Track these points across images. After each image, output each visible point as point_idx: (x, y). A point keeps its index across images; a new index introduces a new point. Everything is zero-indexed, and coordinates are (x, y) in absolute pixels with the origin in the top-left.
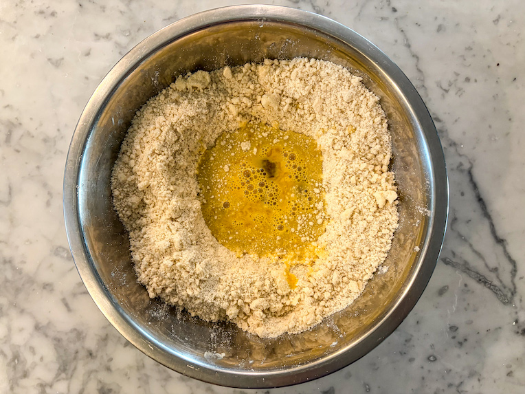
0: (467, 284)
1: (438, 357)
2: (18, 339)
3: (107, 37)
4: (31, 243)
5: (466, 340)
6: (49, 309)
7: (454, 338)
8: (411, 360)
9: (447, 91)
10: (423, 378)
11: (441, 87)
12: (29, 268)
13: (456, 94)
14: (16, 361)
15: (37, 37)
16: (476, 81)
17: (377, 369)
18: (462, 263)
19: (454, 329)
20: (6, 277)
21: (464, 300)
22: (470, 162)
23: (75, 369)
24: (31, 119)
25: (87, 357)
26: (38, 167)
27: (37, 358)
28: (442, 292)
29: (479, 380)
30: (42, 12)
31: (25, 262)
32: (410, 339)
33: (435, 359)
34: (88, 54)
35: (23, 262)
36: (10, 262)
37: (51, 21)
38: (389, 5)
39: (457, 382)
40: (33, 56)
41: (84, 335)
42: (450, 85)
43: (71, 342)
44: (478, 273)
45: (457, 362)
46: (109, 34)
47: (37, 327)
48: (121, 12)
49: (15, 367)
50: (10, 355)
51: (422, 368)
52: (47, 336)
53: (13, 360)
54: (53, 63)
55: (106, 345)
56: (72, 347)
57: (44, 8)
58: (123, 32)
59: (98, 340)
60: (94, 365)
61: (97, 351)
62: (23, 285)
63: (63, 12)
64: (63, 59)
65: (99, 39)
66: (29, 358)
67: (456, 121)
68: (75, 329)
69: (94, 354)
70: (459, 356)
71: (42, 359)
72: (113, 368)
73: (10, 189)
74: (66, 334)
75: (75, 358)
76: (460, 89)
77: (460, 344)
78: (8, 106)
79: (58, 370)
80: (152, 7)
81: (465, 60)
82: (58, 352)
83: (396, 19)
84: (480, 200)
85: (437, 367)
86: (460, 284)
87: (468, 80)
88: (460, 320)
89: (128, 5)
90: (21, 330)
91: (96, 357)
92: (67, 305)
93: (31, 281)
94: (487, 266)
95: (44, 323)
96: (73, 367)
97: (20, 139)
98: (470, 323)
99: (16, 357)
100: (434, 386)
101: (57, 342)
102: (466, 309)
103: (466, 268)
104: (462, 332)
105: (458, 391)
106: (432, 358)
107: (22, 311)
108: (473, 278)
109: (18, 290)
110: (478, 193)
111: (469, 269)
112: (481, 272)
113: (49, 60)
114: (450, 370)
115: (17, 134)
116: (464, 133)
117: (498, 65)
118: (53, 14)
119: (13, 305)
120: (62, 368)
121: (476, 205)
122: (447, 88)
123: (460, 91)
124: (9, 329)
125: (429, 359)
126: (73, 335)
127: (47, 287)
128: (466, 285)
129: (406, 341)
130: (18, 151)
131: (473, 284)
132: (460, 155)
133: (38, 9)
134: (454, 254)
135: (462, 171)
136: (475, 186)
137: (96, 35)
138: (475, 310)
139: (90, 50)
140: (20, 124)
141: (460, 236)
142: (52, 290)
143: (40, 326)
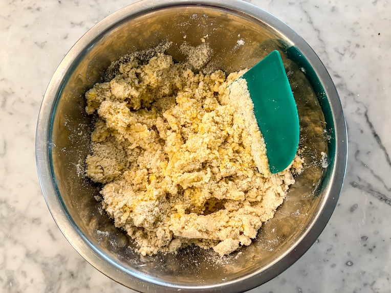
0: (372, 202)
1: (354, 262)
2: (12, 265)
3: (81, 24)
4: (22, 186)
5: (375, 247)
6: (37, 238)
7: (365, 245)
8: (333, 266)
9: (343, 55)
10: (344, 280)
11: (338, 52)
12: (21, 206)
13: (350, 56)
14: (11, 284)
15: (26, 26)
16: (364, 46)
17: (306, 275)
18: (366, 185)
19: (364, 238)
20: (2, 215)
21: (371, 215)
22: (366, 107)
23: (60, 288)
24: (22, 88)
25: (70, 277)
26: (27, 126)
27: (28, 280)
28: (353, 209)
29: (388, 279)
30: (29, 8)
31: (17, 202)
32: (331, 249)
33: (352, 264)
34: (66, 38)
35: (16, 202)
36: (5, 202)
37: (37, 14)
39: (370, 281)
40: (23, 40)
41: (66, 259)
42: (345, 50)
43: (55, 266)
44: (379, 193)
45: (368, 264)
46: (82, 22)
47: (28, 255)
48: (91, 6)
49: (10, 289)
50: (5, 279)
51: (342, 271)
52: (36, 261)
53: (8, 283)
54: (38, 46)
55: (84, 267)
56: (57, 270)
57: (31, 5)
58: (92, 20)
59: (78, 263)
60: (75, 284)
61: (77, 272)
62: (16, 220)
63: (46, 7)
64: (46, 42)
65: (74, 26)
66: (21, 281)
67: (352, 76)
68: (59, 255)
69: (75, 275)
70: (370, 260)
71: (32, 281)
72: (91, 286)
73: (5, 143)
74: (52, 259)
75: (59, 279)
76: (353, 53)
77: (371, 250)
78: (3, 79)
79: (46, 290)
80: (115, 1)
81: (354, 31)
82: (45, 274)
83: (300, 3)
84: (376, 136)
85: (354, 270)
86: (366, 202)
87: (358, 46)
88: (369, 231)
89: (96, 1)
90: (15, 258)
91: (77, 277)
92: (52, 235)
93: (22, 217)
94: (385, 186)
95: (33, 250)
96: (58, 286)
97: (13, 104)
98: (376, 233)
99: (11, 280)
100: (353, 286)
101: (45, 266)
102: (373, 222)
103: (370, 190)
104: (371, 241)
105: (372, 289)
106: (349, 263)
107: (15, 242)
108: (377, 197)
109: (12, 225)
110: (374, 130)
111: (372, 190)
112: (381, 192)
113: (36, 43)
114: (364, 272)
115: (10, 101)
116: (359, 85)
117: (379, 34)
118: (38, 9)
119: (8, 237)
120: (49, 288)
121: (374, 140)
122: (343, 52)
123: (353, 55)
124: (5, 258)
125: (347, 264)
126: (57, 260)
127: (36, 221)
128: (371, 203)
129: (328, 250)
130: (11, 114)
131: (377, 202)
132: (358, 102)
133: (27, 6)
134: (360, 179)
135: (360, 114)
136: (371, 125)
138: (380, 222)
139: (68, 34)
140: (13, 93)
141: (363, 165)
142: (40, 223)
143: (30, 253)
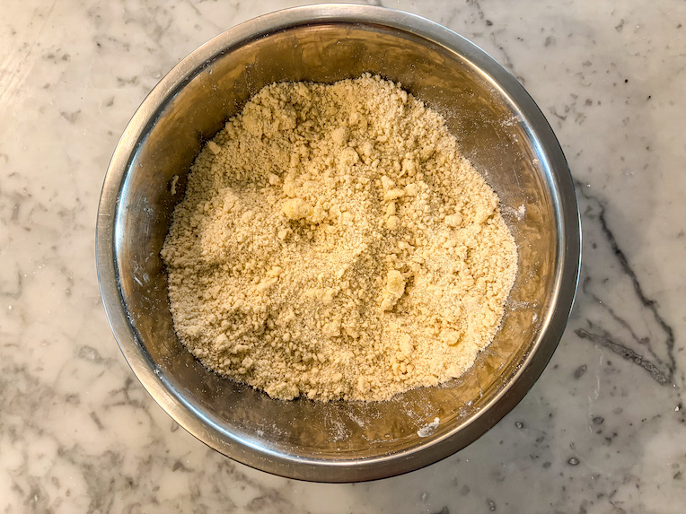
0: (612, 361)
1: (581, 458)
2: (37, 469)
3: (134, 81)
4: (48, 344)
5: (615, 435)
6: (74, 427)
7: (600, 432)
8: (547, 465)
9: (563, 118)
10: (564, 489)
11: (556, 114)
12: (47, 377)
13: (576, 121)
14: (36, 498)
15: (47, 87)
16: (599, 103)
17: (502, 480)
18: (602, 334)
19: (598, 420)
20: (18, 391)
21: (609, 382)
22: (601, 206)
23: (112, 503)
24: (43, 188)
25: (126, 486)
26: (54, 248)
27: (62, 493)
28: (579, 373)
29: (638, 486)
30: (51, 57)
31: (42, 369)
32: (543, 438)
33: (578, 462)
34: (111, 104)
35: (40, 369)
36: (23, 370)
37: (63, 66)
38: (482, 18)
39: (609, 491)
40: (42, 110)
41: (121, 458)
42: (567, 111)
43: (104, 468)
44: (623, 346)
45: (604, 462)
46: (136, 78)
47: (61, 452)
48: (149, 50)
49: (34, 506)
50: (27, 491)
51: (562, 474)
52: (73, 462)
53: (32, 496)
54: (67, 118)
55: (150, 470)
56: (107, 476)
57: (53, 51)
58: (152, 74)
59: (140, 464)
60: (134, 497)
61: (139, 478)
62: (40, 398)
63: (78, 54)
64: (80, 111)
65: (123, 85)
66: (52, 493)
67: (578, 155)
68: (109, 452)
69: (136, 483)
70: (608, 456)
71: (68, 493)
72: (160, 499)
73: (20, 277)
74: (98, 458)
75: (111, 490)
76: (580, 115)
77: (609, 440)
78: (13, 174)
79: (90, 507)
80: (187, 41)
81: (583, 78)
82: (88, 482)
83: (493, 34)
84: (618, 252)
85: (580, 472)
86: (602, 362)
87: (589, 102)
88: (606, 409)
89: (157, 41)
90: (40, 457)
91: (138, 486)
92: (97, 421)
93: (51, 392)
94: (634, 336)
95: (69, 445)
96: (109, 501)
97: (31, 213)
98: (619, 411)
99: (36, 492)
100: (578, 498)
101: (87, 469)
102: (612, 394)
103: (608, 341)
104: (610, 424)
105: (611, 503)
106: (573, 461)
107: (41, 432)
108: (619, 354)
109: (34, 406)
110: (615, 243)
111: (611, 343)
112: (627, 344)
113: (63, 114)
114: (599, 476)
115: (26, 209)
116: (590, 169)
117: (626, 81)
118: (65, 58)
119: (29, 425)
120: (95, 504)
121: (613, 260)
122: (563, 114)
123: (580, 118)
124: (26, 457)
125: (569, 462)
126: (107, 460)
127: (72, 399)
128: (609, 363)
129: (537, 440)
130: (28, 230)
131: (619, 361)
132: (587, 198)
133: (46, 53)
134: (590, 324)
135: (591, 217)
136: (610, 236)
137: (120, 80)
138: (624, 394)
139: (113, 98)
140: (30, 195)
141: (596, 300)
142: (78, 403)
143: (65, 449)
